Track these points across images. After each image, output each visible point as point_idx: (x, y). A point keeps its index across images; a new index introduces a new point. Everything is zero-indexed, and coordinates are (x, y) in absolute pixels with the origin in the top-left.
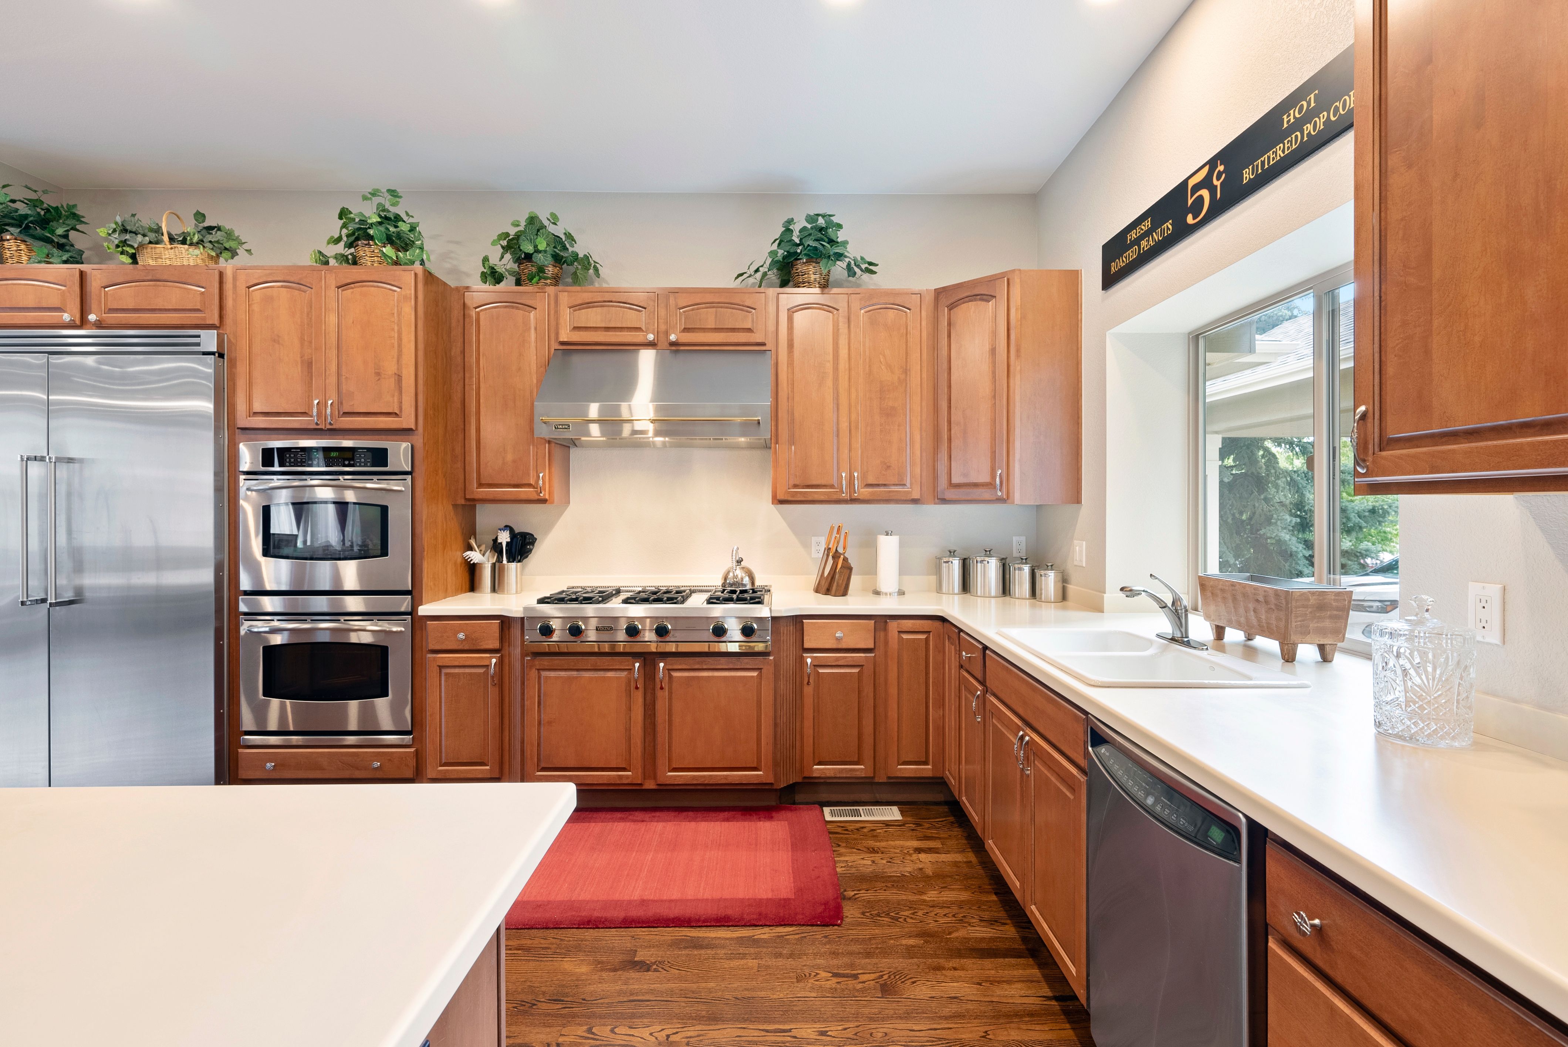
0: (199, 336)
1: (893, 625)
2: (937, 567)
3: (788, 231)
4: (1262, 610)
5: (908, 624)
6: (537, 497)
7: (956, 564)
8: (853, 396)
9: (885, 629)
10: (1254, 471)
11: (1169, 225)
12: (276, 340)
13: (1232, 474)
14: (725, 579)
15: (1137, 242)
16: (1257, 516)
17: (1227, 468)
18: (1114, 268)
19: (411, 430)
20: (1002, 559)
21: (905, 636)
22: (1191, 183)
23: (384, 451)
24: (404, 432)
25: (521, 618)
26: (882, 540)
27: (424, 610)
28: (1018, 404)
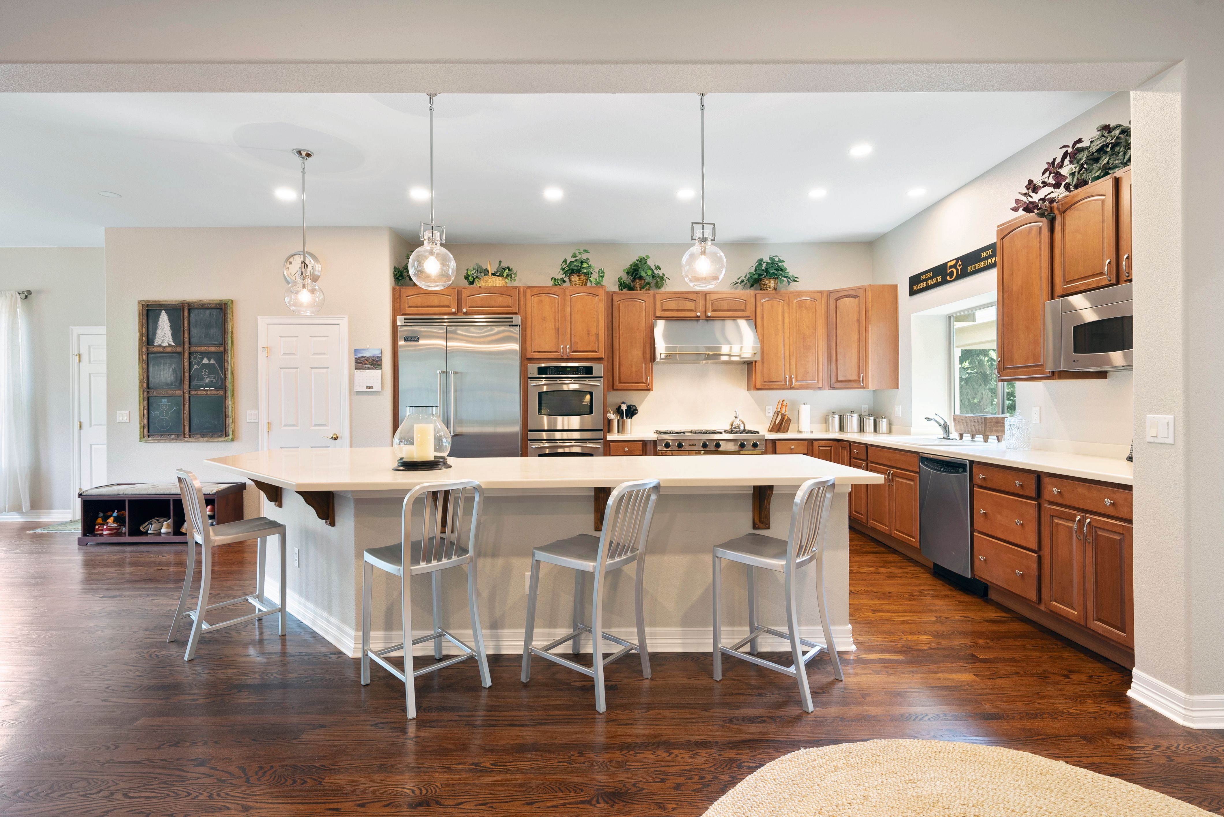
0: (512, 318)
1: (816, 443)
2: (826, 420)
3: (760, 264)
4: (977, 425)
5: (823, 443)
6: (646, 388)
7: (836, 418)
8: (791, 340)
9: (812, 445)
10: (982, 370)
11: (940, 277)
12: (544, 319)
13: (967, 373)
14: (732, 426)
15: (926, 280)
16: (984, 400)
17: (964, 369)
18: (915, 288)
19: (603, 358)
20: (860, 415)
21: (821, 448)
22: (949, 264)
23: (591, 368)
24: (599, 360)
25: (654, 441)
26: (803, 407)
27: (609, 437)
28: (870, 345)
